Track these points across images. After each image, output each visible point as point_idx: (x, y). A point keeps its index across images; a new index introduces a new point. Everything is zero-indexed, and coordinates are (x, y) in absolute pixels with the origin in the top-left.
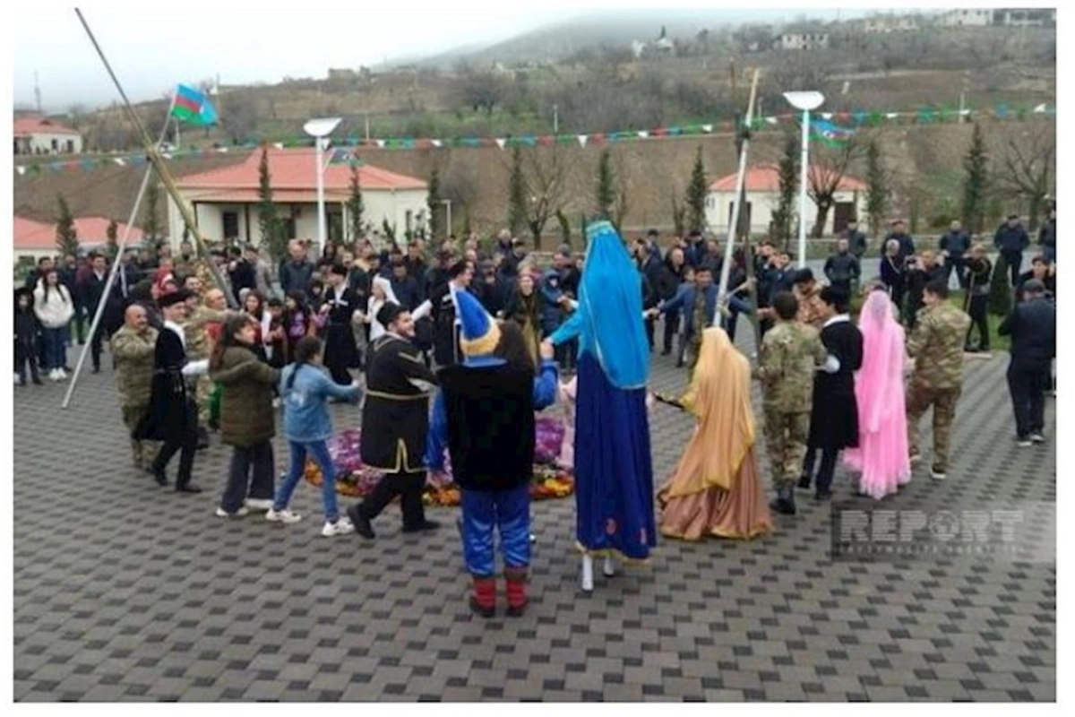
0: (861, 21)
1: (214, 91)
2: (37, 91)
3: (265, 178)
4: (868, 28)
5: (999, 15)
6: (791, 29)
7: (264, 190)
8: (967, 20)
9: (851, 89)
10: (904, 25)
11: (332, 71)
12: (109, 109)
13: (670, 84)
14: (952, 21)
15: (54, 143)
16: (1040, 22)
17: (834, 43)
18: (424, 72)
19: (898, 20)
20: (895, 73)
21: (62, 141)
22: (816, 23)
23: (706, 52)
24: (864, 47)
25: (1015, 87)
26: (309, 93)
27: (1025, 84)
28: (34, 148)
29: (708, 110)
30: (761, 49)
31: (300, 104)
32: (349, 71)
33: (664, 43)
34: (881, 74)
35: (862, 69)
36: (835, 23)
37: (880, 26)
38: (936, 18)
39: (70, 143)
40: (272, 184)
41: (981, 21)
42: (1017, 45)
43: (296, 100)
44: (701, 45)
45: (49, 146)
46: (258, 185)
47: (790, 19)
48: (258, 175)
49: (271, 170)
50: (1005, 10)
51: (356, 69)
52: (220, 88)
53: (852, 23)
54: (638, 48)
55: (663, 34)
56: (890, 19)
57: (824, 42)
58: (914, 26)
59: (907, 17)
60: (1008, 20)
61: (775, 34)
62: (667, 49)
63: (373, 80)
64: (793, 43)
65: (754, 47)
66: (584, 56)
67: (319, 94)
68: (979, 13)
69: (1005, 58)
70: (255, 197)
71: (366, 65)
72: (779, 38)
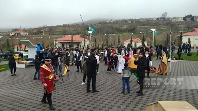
0: (139, 19)
1: (46, 27)
2: (20, 26)
3: (72, 39)
4: (140, 20)
5: (158, 19)
6: (129, 20)
8: (153, 19)
9: (140, 29)
10: (145, 20)
11: (64, 24)
12: (30, 29)
13: (114, 27)
14: (151, 19)
15: (24, 34)
16: (164, 20)
17: (136, 22)
18: (77, 25)
19: (144, 19)
20: (145, 27)
21: (25, 34)
22: (132, 19)
23: (118, 23)
24: (140, 23)
25: (162, 29)
26: (60, 27)
27: (163, 28)
28: (21, 35)
29: (120, 31)
30: (125, 23)
31: (59, 29)
32: (66, 24)
33: (112, 21)
34: (143, 27)
35: (140, 26)
36: (135, 19)
37: (142, 20)
38: (149, 19)
39: (26, 34)
40: (73, 40)
42: (161, 23)
43: (59, 28)
44: (117, 22)
45: (23, 34)
46: (71, 40)
47: (129, 19)
48: (71, 38)
49: (73, 38)
50: (159, 18)
51: (67, 24)
52: (47, 26)
53: (137, 19)
54: (108, 22)
55: (111, 20)
56: (143, 19)
57: (134, 22)
58: (146, 20)
59: (145, 19)
61: (127, 20)
62: (112, 22)
63: (70, 26)
64: (130, 22)
65: (124, 22)
66: (100, 23)
67: (62, 28)
68: (155, 18)
69: (160, 25)
70: (71, 42)
72: (128, 21)
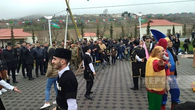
0: (83, 15)
7: (12, 36)
8: (96, 16)
9: (87, 24)
14: (95, 16)
16: (105, 16)
17: (81, 18)
18: (15, 20)
19: (88, 15)
20: (92, 22)
22: (77, 15)
36: (79, 15)
37: (86, 16)
38: (92, 15)
41: (98, 16)
44: (62, 17)
50: (101, 14)
57: (79, 18)
58: (90, 16)
60: (101, 16)
62: (56, 18)
63: (5, 21)
64: (75, 17)
68: (98, 14)
71: (3, 19)
